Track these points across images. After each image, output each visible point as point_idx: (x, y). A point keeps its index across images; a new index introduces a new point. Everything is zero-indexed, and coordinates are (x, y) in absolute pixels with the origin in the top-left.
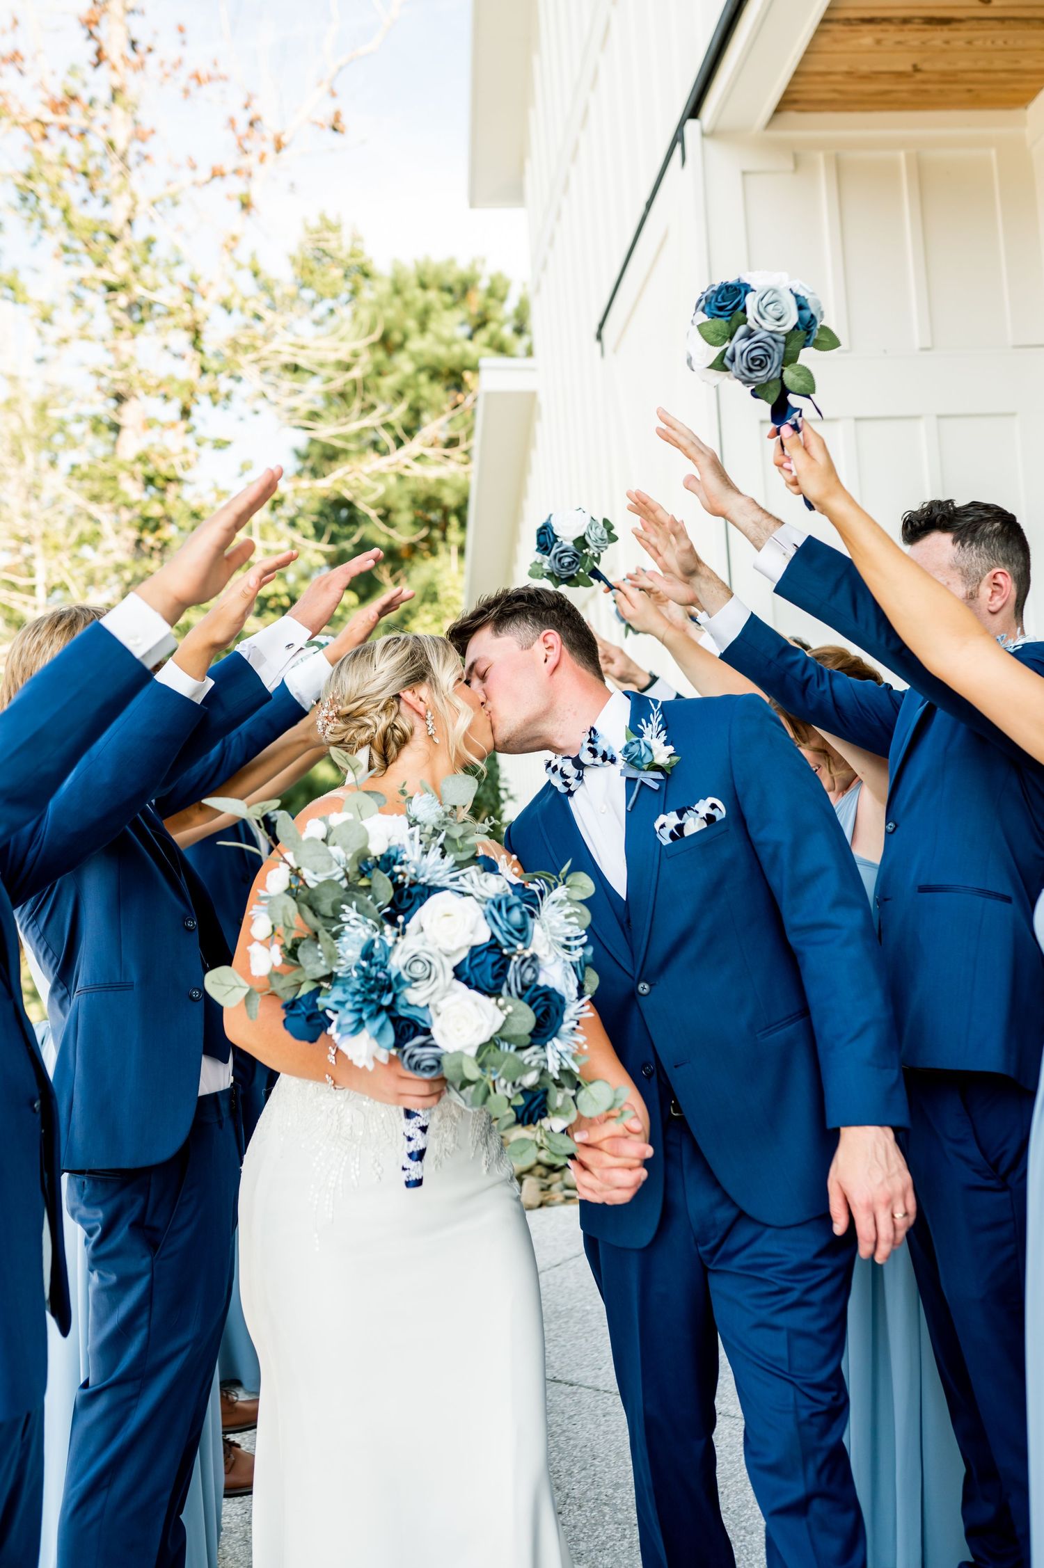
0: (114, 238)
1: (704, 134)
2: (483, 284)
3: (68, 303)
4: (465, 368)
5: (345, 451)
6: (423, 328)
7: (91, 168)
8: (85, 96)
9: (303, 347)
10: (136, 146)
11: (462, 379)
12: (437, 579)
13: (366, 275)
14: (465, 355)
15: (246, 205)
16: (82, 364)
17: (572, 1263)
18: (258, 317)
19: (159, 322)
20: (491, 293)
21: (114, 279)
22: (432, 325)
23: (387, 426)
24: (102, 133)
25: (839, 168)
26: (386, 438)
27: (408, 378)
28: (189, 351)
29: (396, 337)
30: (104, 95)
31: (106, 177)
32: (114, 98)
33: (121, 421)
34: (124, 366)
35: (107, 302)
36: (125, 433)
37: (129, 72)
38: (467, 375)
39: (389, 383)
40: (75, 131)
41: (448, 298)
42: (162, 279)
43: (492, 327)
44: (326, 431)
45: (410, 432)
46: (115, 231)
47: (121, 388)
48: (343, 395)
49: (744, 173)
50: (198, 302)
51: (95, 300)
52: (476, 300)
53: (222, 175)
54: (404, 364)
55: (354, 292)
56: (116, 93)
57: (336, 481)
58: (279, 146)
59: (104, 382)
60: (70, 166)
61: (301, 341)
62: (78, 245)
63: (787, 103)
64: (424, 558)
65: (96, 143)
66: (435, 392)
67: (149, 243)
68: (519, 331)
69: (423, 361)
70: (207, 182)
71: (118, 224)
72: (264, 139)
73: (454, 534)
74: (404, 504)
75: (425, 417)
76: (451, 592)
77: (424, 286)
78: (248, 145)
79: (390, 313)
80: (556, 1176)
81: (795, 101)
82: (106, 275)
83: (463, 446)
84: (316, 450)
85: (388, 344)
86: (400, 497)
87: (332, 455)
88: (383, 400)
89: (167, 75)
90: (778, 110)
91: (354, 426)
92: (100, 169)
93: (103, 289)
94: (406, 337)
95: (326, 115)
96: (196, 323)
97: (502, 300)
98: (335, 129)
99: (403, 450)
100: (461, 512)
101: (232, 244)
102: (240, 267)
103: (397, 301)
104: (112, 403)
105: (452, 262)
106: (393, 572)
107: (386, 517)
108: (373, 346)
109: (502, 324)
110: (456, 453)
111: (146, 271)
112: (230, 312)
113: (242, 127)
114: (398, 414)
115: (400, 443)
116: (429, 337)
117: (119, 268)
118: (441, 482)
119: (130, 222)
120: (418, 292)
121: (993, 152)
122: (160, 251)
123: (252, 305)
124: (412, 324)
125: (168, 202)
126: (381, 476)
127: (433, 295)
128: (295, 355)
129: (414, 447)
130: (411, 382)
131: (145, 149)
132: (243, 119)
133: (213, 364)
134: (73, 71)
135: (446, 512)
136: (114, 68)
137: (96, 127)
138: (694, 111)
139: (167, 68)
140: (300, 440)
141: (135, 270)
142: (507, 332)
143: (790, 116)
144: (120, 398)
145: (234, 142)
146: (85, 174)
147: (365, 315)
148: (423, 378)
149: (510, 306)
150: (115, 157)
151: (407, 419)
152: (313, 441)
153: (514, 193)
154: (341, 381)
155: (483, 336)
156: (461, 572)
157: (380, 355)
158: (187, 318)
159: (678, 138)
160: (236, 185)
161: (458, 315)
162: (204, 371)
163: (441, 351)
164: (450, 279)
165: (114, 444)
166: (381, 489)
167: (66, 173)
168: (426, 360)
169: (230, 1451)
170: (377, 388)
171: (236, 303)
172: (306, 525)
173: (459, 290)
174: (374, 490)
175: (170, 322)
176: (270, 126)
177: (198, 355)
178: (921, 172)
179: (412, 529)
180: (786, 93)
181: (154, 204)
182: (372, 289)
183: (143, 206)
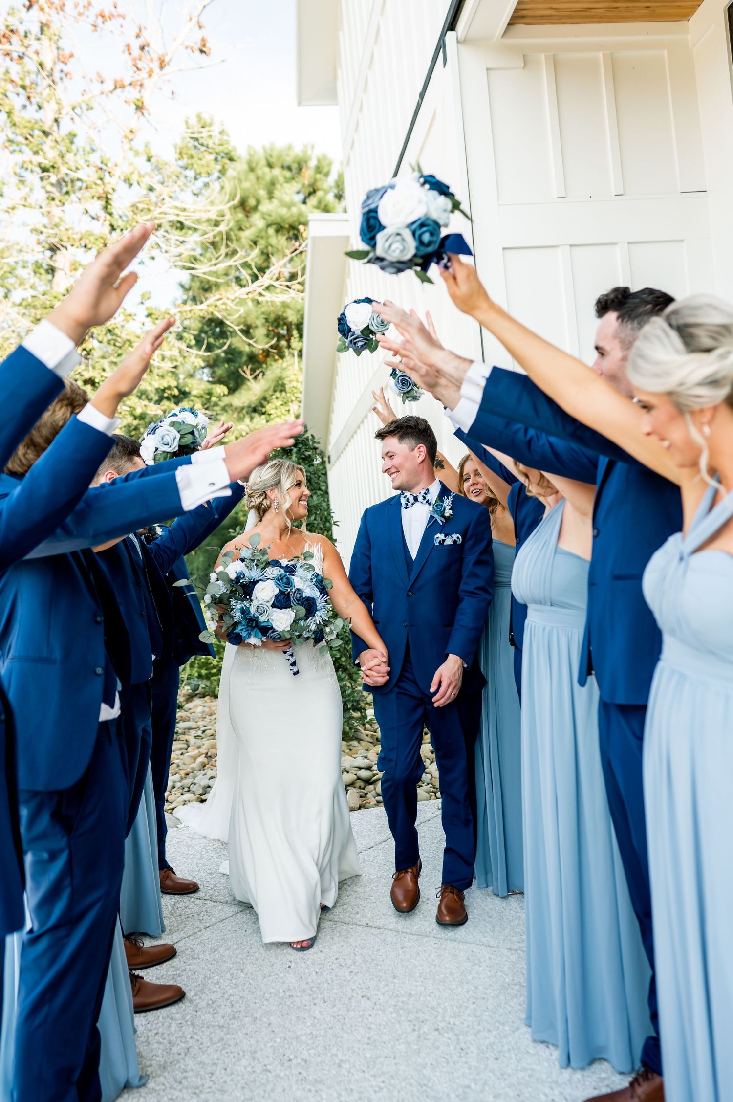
0: (45, 133)
1: (458, 42)
2: (313, 163)
3: (14, 180)
4: (300, 224)
5: (217, 285)
6: (271, 196)
7: (27, 83)
8: (21, 30)
9: (184, 210)
10: (60, 66)
11: (298, 230)
12: (284, 374)
13: (231, 159)
14: (301, 214)
15: (139, 108)
16: (24, 224)
17: (381, 846)
18: (151, 189)
19: (79, 194)
20: (318, 170)
21: (46, 163)
22: (277, 193)
23: (246, 265)
24: (34, 56)
25: (556, 65)
26: (245, 274)
27: (260, 231)
28: (102, 214)
29: (252, 202)
30: (35, 29)
31: (39, 89)
32: (42, 31)
33: (56, 265)
34: (56, 226)
35: (42, 179)
36: (58, 274)
37: (53, 12)
38: (301, 228)
39: (247, 235)
40: (15, 55)
41: (288, 174)
42: (81, 163)
43: (319, 194)
44: (202, 269)
45: (262, 270)
46: (46, 128)
47: (54, 241)
48: (213, 244)
49: (488, 69)
50: (107, 178)
51: (33, 178)
52: (308, 174)
53: (123, 87)
54: (257, 221)
55: (223, 172)
56: (43, 27)
57: (210, 306)
58: (162, 65)
59: (42, 237)
60: (12, 81)
61: (183, 206)
62: (21, 139)
63: (517, 18)
64: (275, 361)
65: (31, 65)
66: (280, 241)
67: (72, 137)
68: (339, 197)
69: (270, 219)
70: (111, 92)
71: (48, 124)
72: (152, 60)
73: (295, 343)
74: (260, 322)
75: (273, 259)
76: (294, 384)
77: (270, 166)
78: (140, 64)
79: (246, 185)
80: (371, 787)
81: (523, 17)
82: (39, 159)
83: (300, 279)
84: (196, 285)
85: (245, 207)
86: (257, 318)
87: (207, 288)
88: (243, 247)
89: (80, 14)
90: (510, 24)
91: (222, 266)
92: (35, 83)
93: (39, 170)
94: (258, 202)
95: (195, 40)
96: (107, 193)
97: (327, 175)
98: (202, 51)
99: (257, 283)
100: (299, 327)
101: (131, 136)
102: (137, 153)
103: (252, 176)
104: (48, 253)
105: (290, 147)
106: (253, 371)
107: (247, 332)
108: (235, 208)
109: (327, 192)
110: (294, 284)
111: (69, 157)
112: (131, 185)
113: (136, 51)
114: (254, 256)
115: (255, 278)
116: (275, 201)
117: (50, 155)
118: (285, 305)
119: (56, 120)
120: (267, 170)
121: (665, 52)
122: (79, 142)
123: (147, 181)
124: (262, 193)
125: (84, 107)
126: (242, 302)
127: (277, 171)
128: (178, 215)
129: (265, 280)
130: (263, 234)
131: (66, 69)
132: (136, 45)
133: (119, 223)
134: (12, 12)
135: (289, 326)
136: (42, 9)
137: (30, 52)
138: (452, 25)
139: (81, 9)
140: (185, 277)
141: (62, 157)
142: (330, 197)
143: (520, 28)
144: (54, 249)
145: (130, 63)
146: (24, 87)
147: (228, 188)
148: (271, 231)
149: (332, 180)
150: (44, 74)
151: (260, 261)
152: (193, 277)
153: (330, 94)
154: (212, 233)
155: (313, 201)
156: (301, 369)
157: (240, 215)
158: (100, 190)
159: (441, 45)
160: (132, 94)
161: (295, 186)
162: (113, 228)
163: (284, 211)
164: (288, 160)
165: (50, 281)
166: (242, 310)
167: (10, 86)
168: (274, 218)
169: (136, 982)
170: (238, 240)
171: (134, 179)
172: (190, 338)
173: (296, 168)
174: (239, 311)
175: (88, 194)
176: (156, 49)
177: (108, 217)
178: (614, 68)
179: (266, 340)
180: (516, 10)
181: (73, 109)
182: (234, 169)
183: (66, 110)
